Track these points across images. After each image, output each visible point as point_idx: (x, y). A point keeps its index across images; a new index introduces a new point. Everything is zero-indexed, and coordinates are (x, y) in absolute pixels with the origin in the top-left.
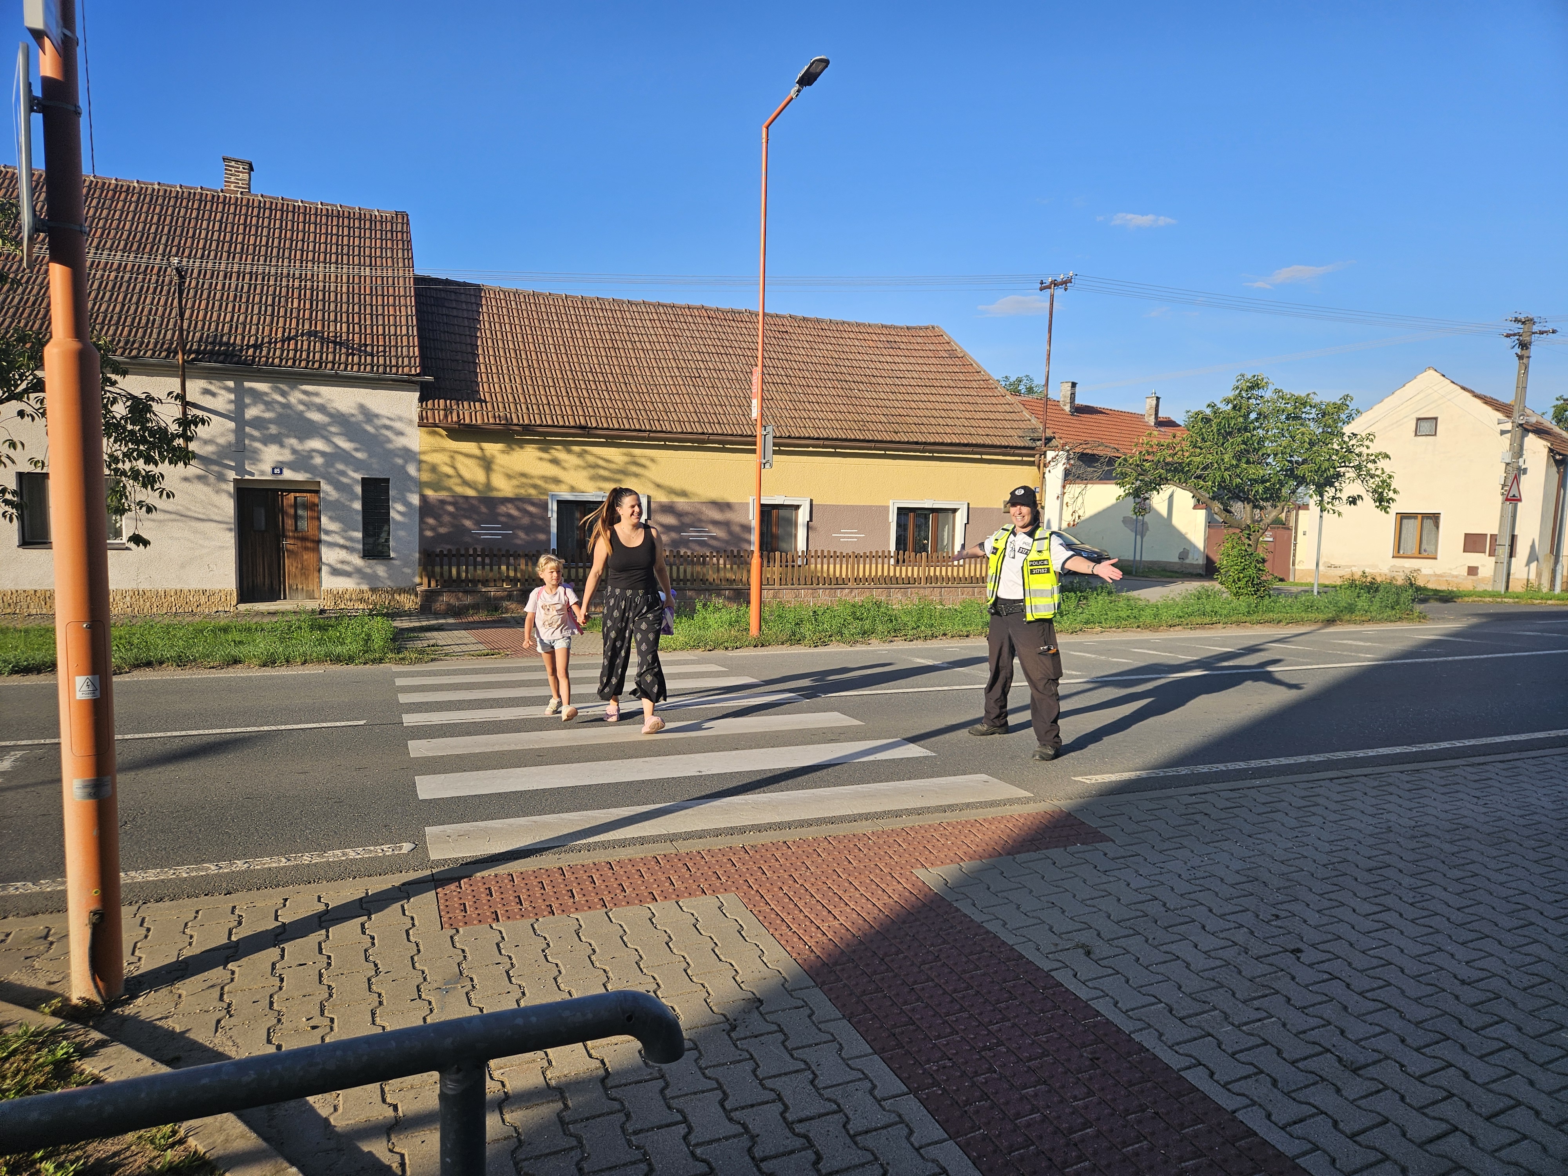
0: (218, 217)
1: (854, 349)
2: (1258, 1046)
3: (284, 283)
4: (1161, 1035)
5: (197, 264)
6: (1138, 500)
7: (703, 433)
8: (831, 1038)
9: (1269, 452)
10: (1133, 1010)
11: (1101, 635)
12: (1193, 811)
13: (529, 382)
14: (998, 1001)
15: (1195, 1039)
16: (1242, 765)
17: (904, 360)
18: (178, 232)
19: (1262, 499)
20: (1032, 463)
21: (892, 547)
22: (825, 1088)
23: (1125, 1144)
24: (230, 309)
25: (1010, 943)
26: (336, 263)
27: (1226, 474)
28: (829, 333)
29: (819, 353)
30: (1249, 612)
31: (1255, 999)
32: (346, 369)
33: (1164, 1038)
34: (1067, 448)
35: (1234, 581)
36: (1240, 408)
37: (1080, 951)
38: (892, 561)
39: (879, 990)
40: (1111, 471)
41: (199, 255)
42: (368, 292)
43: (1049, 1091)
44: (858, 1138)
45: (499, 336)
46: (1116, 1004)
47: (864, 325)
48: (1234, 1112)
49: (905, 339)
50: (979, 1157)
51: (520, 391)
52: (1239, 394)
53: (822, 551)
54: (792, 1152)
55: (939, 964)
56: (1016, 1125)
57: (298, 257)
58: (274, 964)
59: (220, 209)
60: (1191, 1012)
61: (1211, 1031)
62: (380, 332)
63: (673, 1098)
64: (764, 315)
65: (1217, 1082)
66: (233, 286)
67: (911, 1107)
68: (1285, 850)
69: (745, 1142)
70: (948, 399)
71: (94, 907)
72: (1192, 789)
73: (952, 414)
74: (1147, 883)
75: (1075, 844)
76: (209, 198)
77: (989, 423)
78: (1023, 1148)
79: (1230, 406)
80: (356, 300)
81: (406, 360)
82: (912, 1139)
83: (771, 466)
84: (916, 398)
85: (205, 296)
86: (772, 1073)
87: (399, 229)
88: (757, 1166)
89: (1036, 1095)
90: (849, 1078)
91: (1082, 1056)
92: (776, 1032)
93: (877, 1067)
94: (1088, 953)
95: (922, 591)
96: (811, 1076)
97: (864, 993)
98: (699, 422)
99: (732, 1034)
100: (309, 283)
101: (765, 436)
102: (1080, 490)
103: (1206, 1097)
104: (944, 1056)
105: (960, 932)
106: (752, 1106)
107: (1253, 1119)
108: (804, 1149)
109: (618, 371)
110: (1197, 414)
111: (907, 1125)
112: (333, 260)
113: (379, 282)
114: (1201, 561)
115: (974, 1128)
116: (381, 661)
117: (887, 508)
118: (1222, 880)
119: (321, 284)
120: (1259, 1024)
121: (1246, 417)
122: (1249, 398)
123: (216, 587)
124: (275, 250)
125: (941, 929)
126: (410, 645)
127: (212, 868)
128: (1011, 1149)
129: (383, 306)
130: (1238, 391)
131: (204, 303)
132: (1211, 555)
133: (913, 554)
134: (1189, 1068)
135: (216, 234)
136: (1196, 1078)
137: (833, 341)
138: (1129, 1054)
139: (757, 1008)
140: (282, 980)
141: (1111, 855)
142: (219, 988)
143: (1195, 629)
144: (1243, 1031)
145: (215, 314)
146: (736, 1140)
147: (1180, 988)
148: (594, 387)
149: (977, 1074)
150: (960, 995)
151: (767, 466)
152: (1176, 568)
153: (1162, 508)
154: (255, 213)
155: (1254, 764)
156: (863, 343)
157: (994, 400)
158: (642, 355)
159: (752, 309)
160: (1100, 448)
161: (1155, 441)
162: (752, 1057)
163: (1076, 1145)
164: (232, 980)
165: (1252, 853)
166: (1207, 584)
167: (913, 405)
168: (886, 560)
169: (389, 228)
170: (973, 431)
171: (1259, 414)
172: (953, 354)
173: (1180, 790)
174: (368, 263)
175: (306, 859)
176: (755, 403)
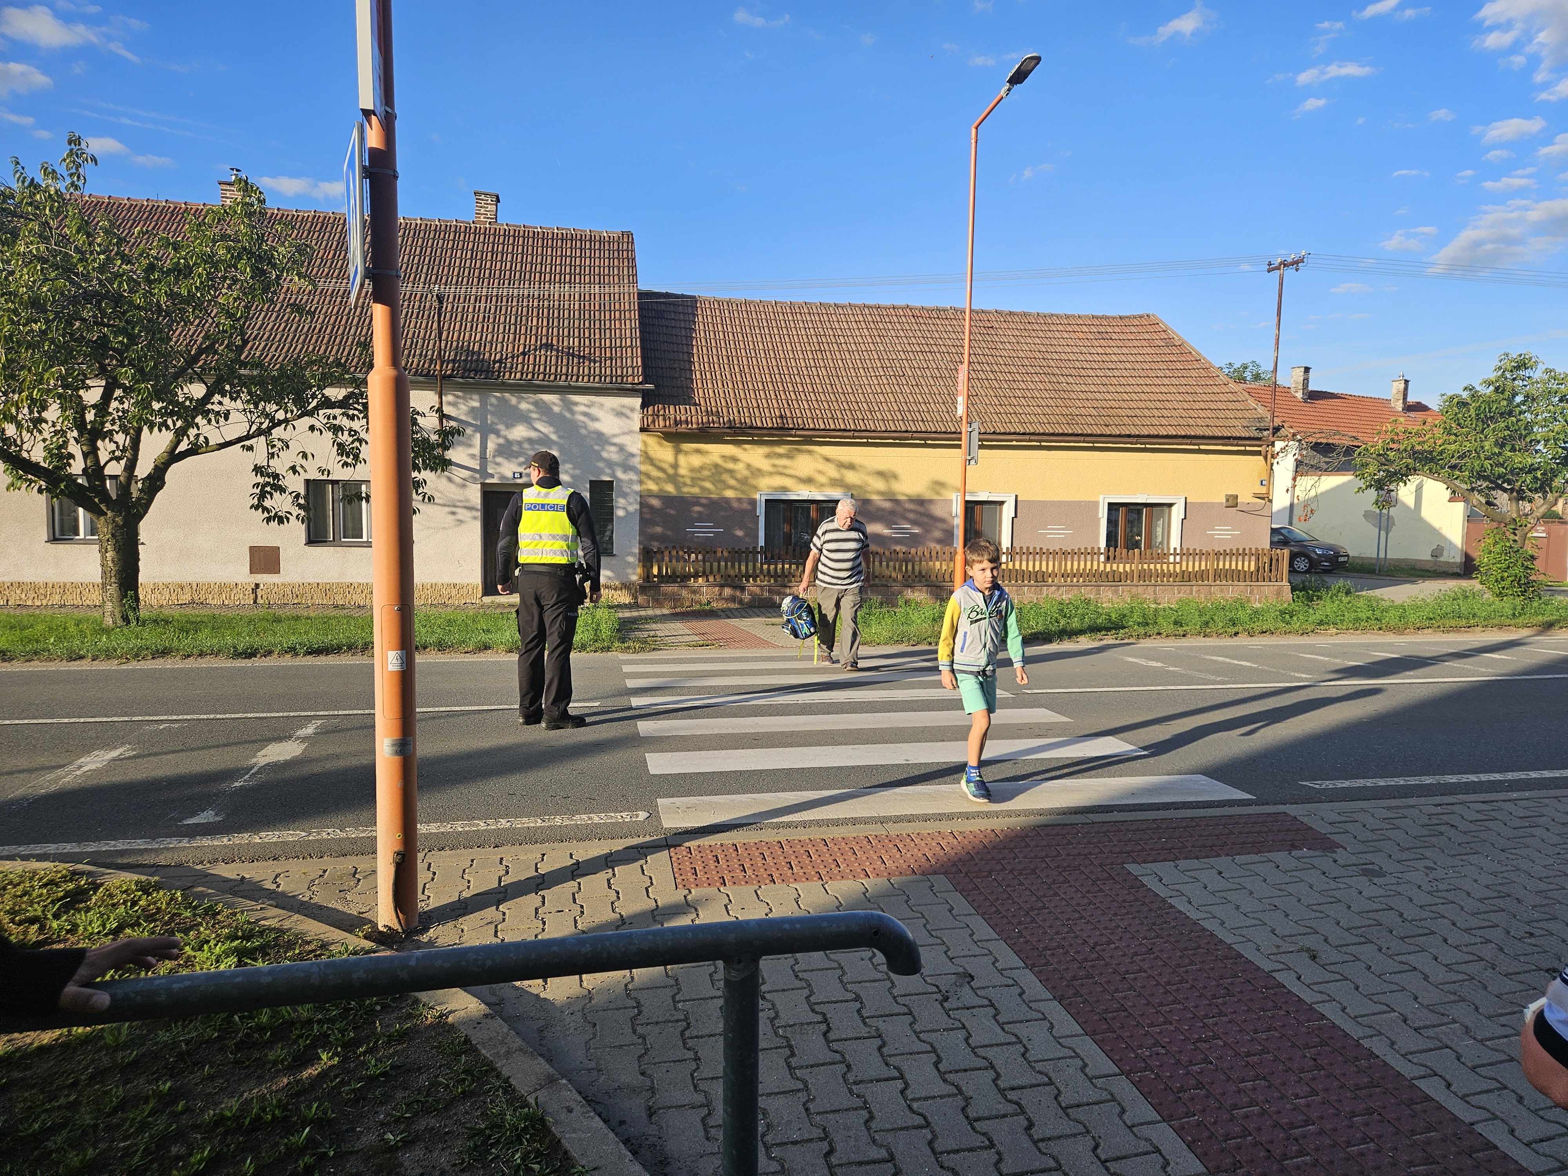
0: (470, 247)
1: (1062, 342)
2: (1502, 1062)
3: (525, 304)
4: (1393, 1043)
5: (453, 290)
6: (1381, 492)
7: (907, 431)
8: (1041, 1016)
9: (1539, 438)
10: (1362, 1016)
11: (1335, 637)
12: (1437, 822)
13: (741, 386)
14: (1214, 997)
15: (1431, 1050)
16: (1498, 777)
17: (1116, 350)
18: (437, 262)
19: (1530, 490)
20: (1258, 453)
21: (1103, 544)
22: (1035, 1062)
23: (1349, 1144)
24: (479, 329)
25: (1229, 941)
26: (570, 282)
27: (1487, 463)
28: (1037, 327)
29: (1026, 347)
30: (1514, 614)
31: (1502, 1015)
32: (577, 381)
33: (1396, 1047)
34: (1299, 437)
35: (1497, 581)
36: (1504, 390)
37: (1305, 954)
38: (1102, 558)
39: (1089, 976)
40: (1349, 462)
41: (454, 282)
42: (597, 308)
43: (1269, 1087)
44: (1070, 1111)
45: (714, 344)
46: (1344, 1009)
47: (1073, 316)
48: (1472, 1124)
49: (1117, 330)
50: (1194, 1141)
51: (732, 395)
52: (1503, 374)
53: (1028, 548)
54: (1004, 1116)
55: (1152, 956)
56: (1232, 1115)
57: (537, 279)
58: (537, 909)
59: (472, 239)
60: (1428, 1023)
61: (1449, 1043)
62: (608, 345)
63: (890, 1056)
64: (971, 311)
65: (1455, 1094)
66: (482, 309)
67: (1123, 1088)
68: (1544, 867)
69: (959, 1102)
70: (1164, 389)
71: (398, 848)
72: (1438, 799)
73: (1168, 405)
74: (1381, 892)
75: (1301, 849)
76: (463, 229)
77: (1209, 414)
78: (1240, 1137)
79: (1492, 388)
80: (587, 316)
81: (630, 370)
82: (1125, 1117)
83: (976, 462)
84: (1128, 389)
85: (459, 318)
86: (986, 1042)
87: (625, 248)
88: (971, 1125)
89: (1255, 1089)
90: (1061, 1055)
91: (1305, 1056)
92: (987, 1006)
93: (1088, 1048)
94: (1314, 958)
95: (1134, 589)
96: (1022, 1050)
97: (1074, 978)
98: (903, 420)
99: (945, 1004)
100: (546, 303)
101: (970, 432)
102: (1312, 482)
103: (1441, 1107)
104: (1157, 1044)
105: (1174, 927)
106: (966, 1070)
107: (1495, 1134)
108: (1016, 1115)
109: (825, 373)
110: (1452, 398)
111: (1119, 1104)
112: (567, 280)
113: (607, 298)
114: (1459, 559)
115: (1188, 1114)
116: (608, 649)
117: (1096, 504)
118: (1468, 894)
119: (556, 303)
120: (1505, 1040)
121: (1510, 400)
122: (1514, 379)
123: (465, 581)
124: (518, 274)
125: (1154, 924)
126: (632, 635)
127: (482, 825)
128: (1227, 1137)
129: (610, 320)
130: (1500, 373)
131: (458, 324)
132: (1470, 552)
133: (1125, 551)
134: (1424, 1077)
135: (468, 262)
136: (1431, 1088)
137: (1041, 334)
138: (1357, 1059)
139: (969, 983)
140: (544, 923)
141: (1341, 861)
142: (493, 926)
143: (1448, 632)
144: (1487, 1046)
145: (467, 334)
146: (950, 1099)
147: (1416, 998)
148: (801, 389)
149: (1191, 1063)
150: (1174, 987)
151: (972, 462)
152: (1428, 567)
153: (1410, 501)
154: (501, 241)
155: (1510, 776)
156: (1073, 335)
157: (1216, 389)
158: (848, 356)
159: (958, 306)
160: (1336, 437)
161: (1401, 428)
162: (964, 1027)
163: (1296, 1140)
164: (504, 920)
165: (1504, 869)
166: (1464, 584)
167: (1126, 397)
168: (1096, 557)
169: (616, 247)
170: (1191, 422)
171: (1527, 396)
172: (1170, 342)
173: (1423, 800)
174: (597, 281)
175: (558, 821)
176: (961, 400)
